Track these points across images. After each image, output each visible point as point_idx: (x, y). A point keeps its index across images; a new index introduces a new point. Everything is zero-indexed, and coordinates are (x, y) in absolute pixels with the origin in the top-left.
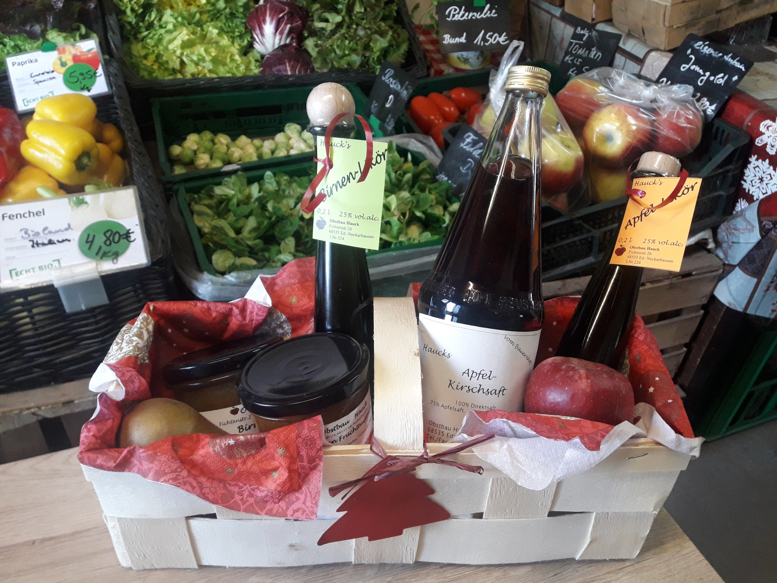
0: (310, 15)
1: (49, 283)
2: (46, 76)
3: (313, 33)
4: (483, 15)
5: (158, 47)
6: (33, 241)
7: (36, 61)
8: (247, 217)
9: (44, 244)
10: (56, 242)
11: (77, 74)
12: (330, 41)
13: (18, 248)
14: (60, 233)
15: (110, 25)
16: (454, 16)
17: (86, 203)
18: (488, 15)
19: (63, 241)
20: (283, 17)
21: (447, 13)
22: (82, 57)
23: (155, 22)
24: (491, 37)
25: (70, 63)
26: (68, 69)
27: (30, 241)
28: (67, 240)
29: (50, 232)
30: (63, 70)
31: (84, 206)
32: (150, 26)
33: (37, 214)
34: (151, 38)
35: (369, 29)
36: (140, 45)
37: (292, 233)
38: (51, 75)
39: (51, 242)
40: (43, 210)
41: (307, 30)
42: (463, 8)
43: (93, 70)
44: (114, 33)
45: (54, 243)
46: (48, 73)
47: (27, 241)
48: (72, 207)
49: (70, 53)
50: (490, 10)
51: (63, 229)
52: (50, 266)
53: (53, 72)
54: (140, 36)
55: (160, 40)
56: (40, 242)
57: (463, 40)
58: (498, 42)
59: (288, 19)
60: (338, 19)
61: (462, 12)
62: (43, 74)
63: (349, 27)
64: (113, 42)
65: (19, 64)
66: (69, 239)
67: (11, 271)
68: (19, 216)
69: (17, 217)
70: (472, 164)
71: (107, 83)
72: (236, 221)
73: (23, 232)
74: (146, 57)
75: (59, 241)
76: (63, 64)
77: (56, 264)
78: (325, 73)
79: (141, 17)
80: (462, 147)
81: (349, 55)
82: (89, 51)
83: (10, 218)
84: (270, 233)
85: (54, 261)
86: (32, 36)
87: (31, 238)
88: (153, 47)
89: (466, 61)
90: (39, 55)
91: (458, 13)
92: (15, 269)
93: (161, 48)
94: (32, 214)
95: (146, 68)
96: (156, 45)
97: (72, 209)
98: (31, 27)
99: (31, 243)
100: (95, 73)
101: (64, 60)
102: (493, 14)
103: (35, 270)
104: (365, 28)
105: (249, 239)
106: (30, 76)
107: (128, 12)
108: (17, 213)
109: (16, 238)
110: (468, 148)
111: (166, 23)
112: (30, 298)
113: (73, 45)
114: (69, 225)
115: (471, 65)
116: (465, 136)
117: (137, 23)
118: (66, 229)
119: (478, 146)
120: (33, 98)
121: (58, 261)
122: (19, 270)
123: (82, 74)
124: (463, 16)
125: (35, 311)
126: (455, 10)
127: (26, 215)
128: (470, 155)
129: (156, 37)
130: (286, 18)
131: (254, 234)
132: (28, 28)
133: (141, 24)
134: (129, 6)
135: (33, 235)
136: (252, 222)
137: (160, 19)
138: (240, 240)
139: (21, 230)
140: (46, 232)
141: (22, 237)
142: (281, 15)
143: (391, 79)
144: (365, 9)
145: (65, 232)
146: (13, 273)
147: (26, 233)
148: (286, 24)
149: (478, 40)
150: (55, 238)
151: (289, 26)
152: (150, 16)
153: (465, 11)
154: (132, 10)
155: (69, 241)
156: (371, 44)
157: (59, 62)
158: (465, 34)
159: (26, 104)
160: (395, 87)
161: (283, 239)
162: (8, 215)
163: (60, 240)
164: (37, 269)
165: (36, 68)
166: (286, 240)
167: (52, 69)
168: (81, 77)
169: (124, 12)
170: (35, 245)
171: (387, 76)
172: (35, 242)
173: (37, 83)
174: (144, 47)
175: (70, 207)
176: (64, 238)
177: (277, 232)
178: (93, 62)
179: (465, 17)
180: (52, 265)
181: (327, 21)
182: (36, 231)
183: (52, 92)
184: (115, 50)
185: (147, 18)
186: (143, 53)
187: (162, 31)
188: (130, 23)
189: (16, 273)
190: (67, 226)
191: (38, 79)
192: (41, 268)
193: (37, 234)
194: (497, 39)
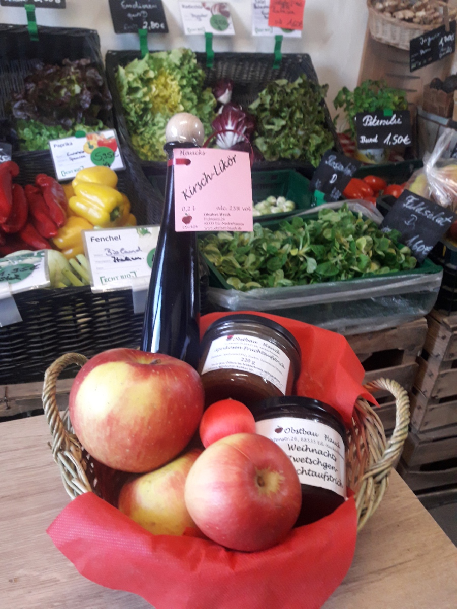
0: (259, 120)
1: (128, 289)
2: (78, 155)
3: (262, 134)
4: (391, 123)
5: (152, 139)
6: (115, 258)
7: (71, 144)
8: (247, 254)
9: (122, 260)
10: (130, 259)
11: (101, 154)
12: (277, 139)
13: (104, 262)
14: (133, 253)
15: (120, 121)
16: (368, 122)
17: (149, 233)
18: (395, 122)
19: (136, 259)
20: (241, 121)
21: (363, 120)
22: (105, 142)
23: (150, 122)
24: (397, 138)
25: (96, 146)
26: (95, 150)
27: (112, 257)
28: (138, 258)
29: (126, 252)
30: (91, 151)
31: (147, 236)
32: (146, 124)
33: (115, 238)
34: (148, 133)
35: (307, 129)
36: (139, 138)
37: (281, 267)
38: (82, 154)
39: (127, 259)
40: (119, 236)
41: (258, 132)
42: (376, 117)
43: (112, 151)
44: (122, 127)
45: (129, 260)
46: (80, 153)
47: (111, 257)
48: (140, 235)
49: (96, 139)
50: (396, 118)
51: (135, 250)
52: (129, 276)
53: (83, 152)
54: (138, 132)
55: (154, 134)
56: (119, 258)
57: (375, 140)
58: (402, 143)
59: (245, 122)
60: (283, 123)
61: (375, 120)
62: (76, 153)
63: (291, 129)
64: (123, 134)
65: (59, 146)
66: (140, 257)
67: (101, 278)
68: (103, 239)
69: (101, 240)
70: (415, 218)
71: (123, 162)
72: (240, 257)
73: (107, 251)
74: (143, 146)
75: (132, 259)
76: (91, 147)
77: (133, 274)
78: (274, 162)
79: (140, 117)
80: (405, 207)
81: (293, 148)
82: (110, 138)
83: (96, 240)
84: (264, 267)
85: (131, 272)
86: (66, 128)
87: (113, 255)
88: (149, 139)
89: (372, 157)
90: (73, 140)
91: (372, 121)
92: (104, 277)
93: (154, 140)
94: (111, 239)
95: (143, 154)
96: (151, 138)
97: (140, 237)
98: (65, 121)
99: (113, 259)
100: (114, 154)
101: (91, 144)
102: (399, 122)
103: (118, 278)
104: (303, 130)
105: (252, 270)
106: (66, 155)
107: (132, 113)
108: (101, 237)
109: (102, 255)
110: (410, 207)
111: (158, 122)
112: (110, 300)
113: (98, 134)
114: (139, 248)
115: (376, 161)
116: (407, 199)
117: (137, 122)
118: (137, 251)
119: (420, 205)
120: (69, 170)
121: (134, 272)
122: (107, 277)
123: (105, 154)
124: (376, 122)
125: (111, 311)
126: (370, 118)
127: (107, 239)
128: (413, 212)
129: (151, 132)
130: (243, 122)
131: (254, 267)
132: (62, 122)
133: (140, 123)
134: (134, 109)
135: (114, 253)
136: (252, 258)
137: (153, 120)
138: (246, 270)
139: (105, 250)
140: (123, 252)
141: (107, 254)
142: (240, 120)
143: (334, 163)
144: (304, 116)
145: (136, 252)
146: (103, 279)
147: (109, 251)
148: (243, 127)
149: (387, 140)
150: (130, 256)
151: (245, 128)
152: (147, 117)
153: (377, 119)
154: (136, 112)
155: (140, 259)
156: (310, 141)
157: (87, 145)
158: (377, 136)
159: (64, 174)
160: (338, 168)
161: (274, 271)
162: (95, 238)
163: (134, 258)
164: (120, 278)
165: (71, 149)
166: (277, 272)
167: (82, 150)
168: (103, 157)
169: (129, 114)
170: (116, 261)
171: (330, 161)
172: (116, 258)
173: (72, 160)
174: (142, 139)
175: (138, 236)
176: (137, 257)
177: (268, 266)
178: (112, 146)
179: (377, 124)
180: (130, 275)
181: (273, 124)
182: (116, 250)
183: (83, 167)
184: (124, 139)
185: (144, 118)
186: (141, 143)
187: (156, 128)
188: (132, 122)
189: (105, 280)
190: (137, 249)
191: (73, 157)
192: (122, 277)
193: (117, 253)
194: (402, 139)
